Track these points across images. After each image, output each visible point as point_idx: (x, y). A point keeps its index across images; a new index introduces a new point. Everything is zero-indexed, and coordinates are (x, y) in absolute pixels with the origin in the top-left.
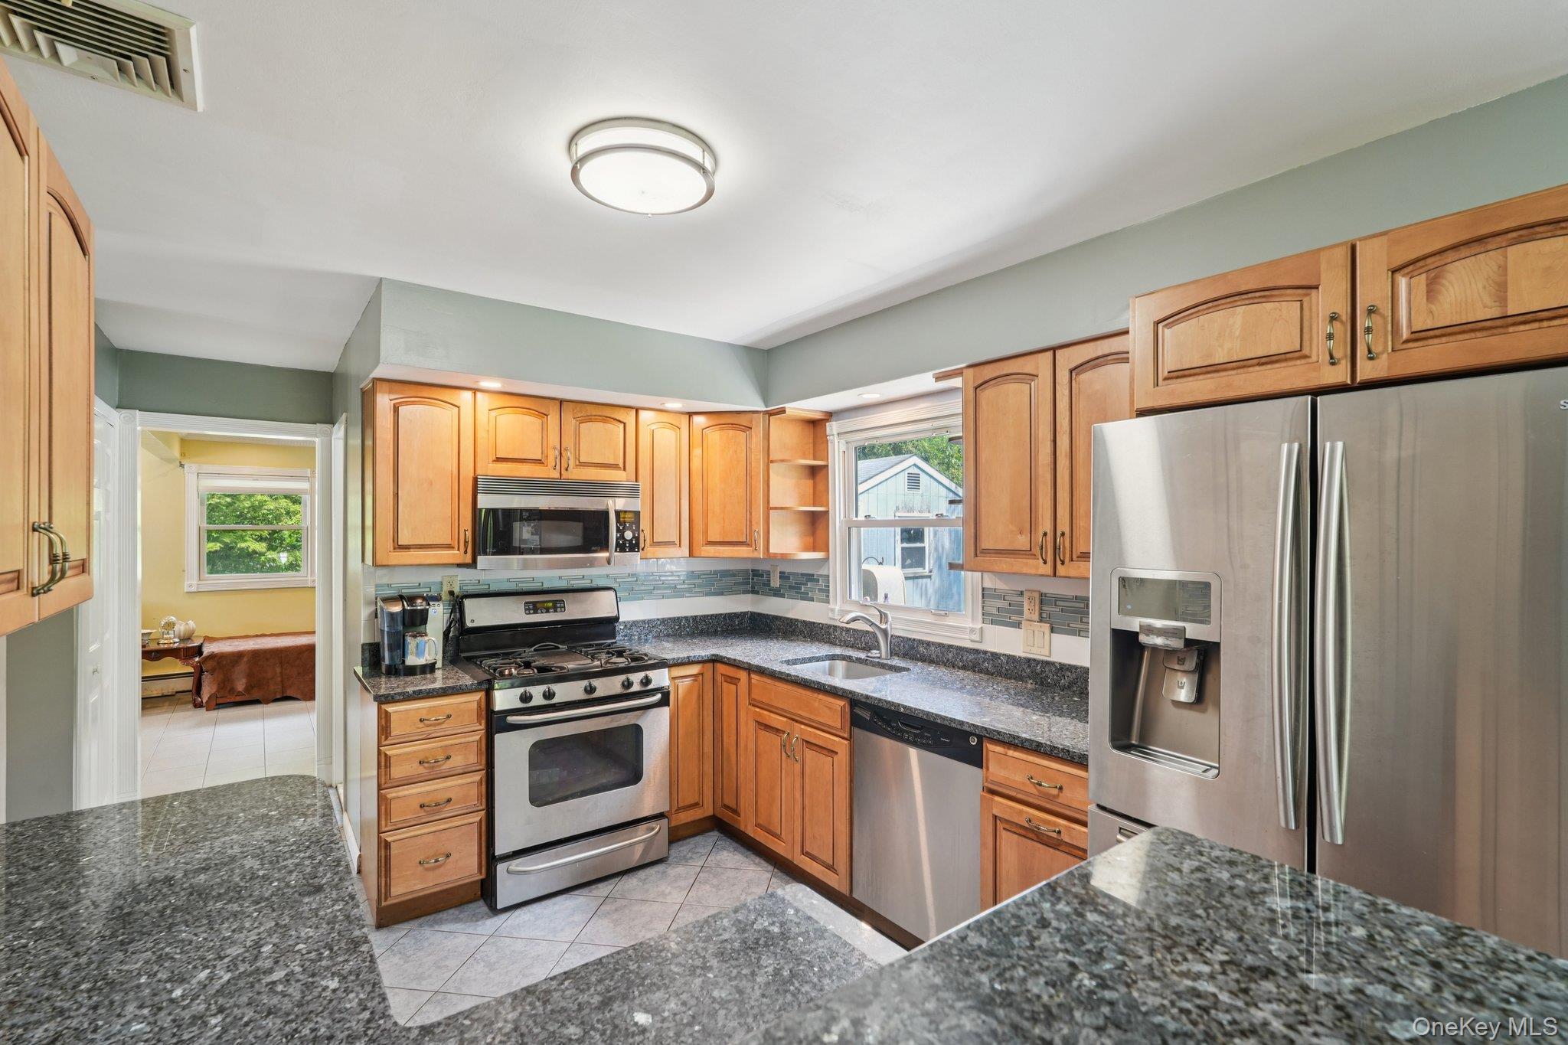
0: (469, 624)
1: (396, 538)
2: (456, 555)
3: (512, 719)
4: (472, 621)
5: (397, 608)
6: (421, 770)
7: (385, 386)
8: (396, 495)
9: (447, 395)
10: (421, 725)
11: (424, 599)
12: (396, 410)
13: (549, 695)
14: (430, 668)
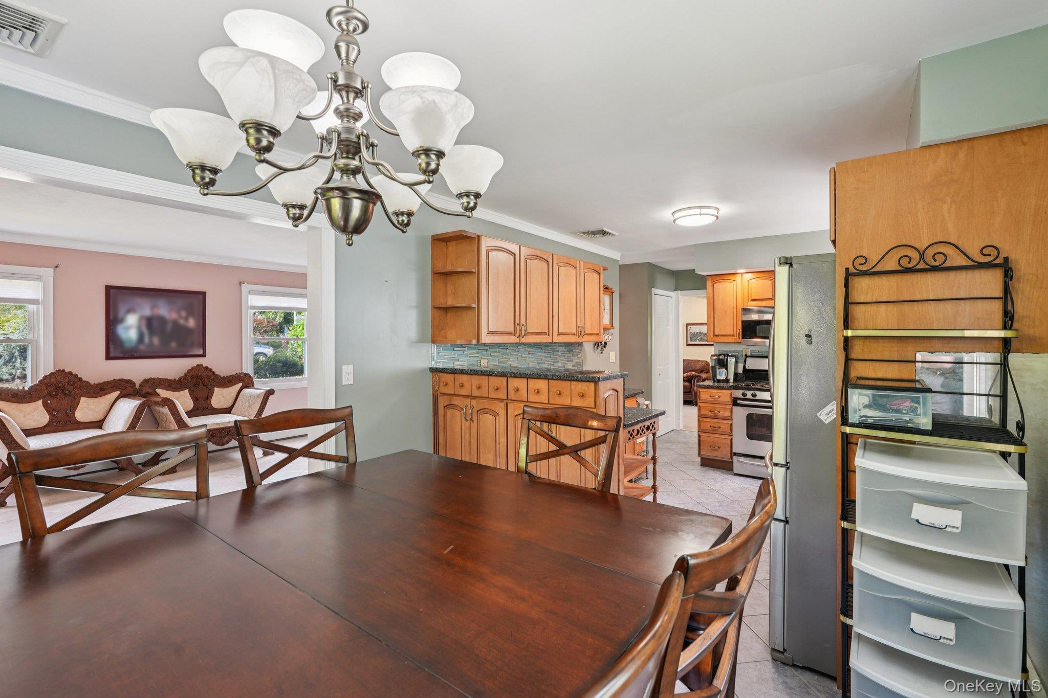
0: (747, 368)
1: (714, 333)
2: (736, 339)
3: (739, 402)
4: (748, 367)
5: (715, 358)
6: (710, 413)
7: (710, 277)
8: (714, 317)
9: (731, 277)
10: (710, 398)
11: (724, 355)
12: (713, 285)
13: (754, 395)
14: (727, 381)
